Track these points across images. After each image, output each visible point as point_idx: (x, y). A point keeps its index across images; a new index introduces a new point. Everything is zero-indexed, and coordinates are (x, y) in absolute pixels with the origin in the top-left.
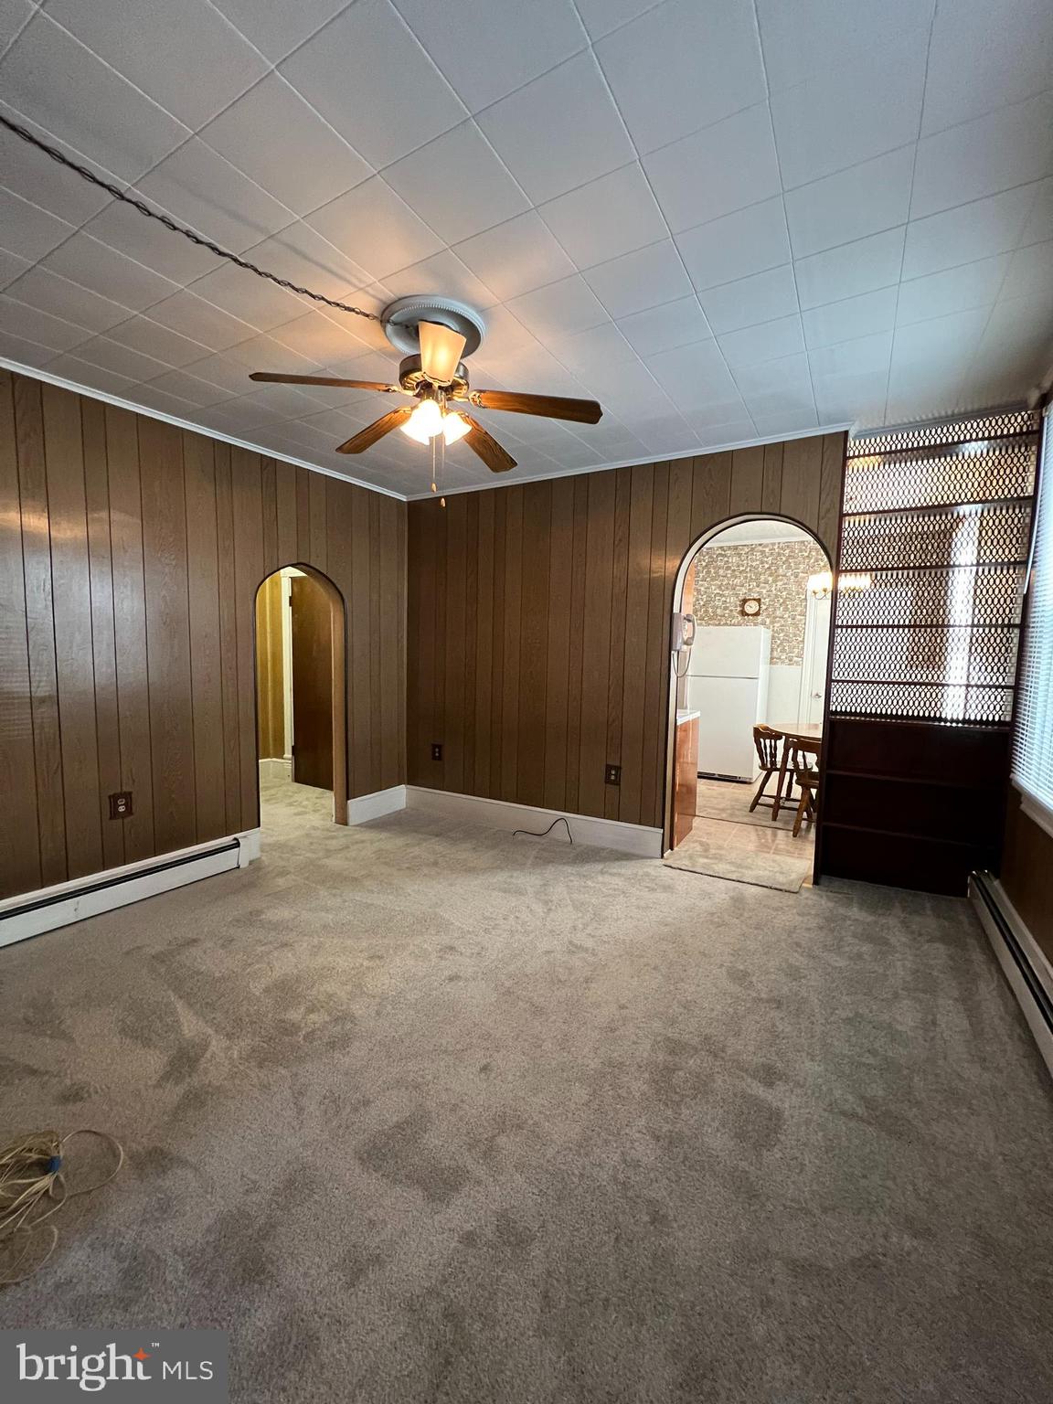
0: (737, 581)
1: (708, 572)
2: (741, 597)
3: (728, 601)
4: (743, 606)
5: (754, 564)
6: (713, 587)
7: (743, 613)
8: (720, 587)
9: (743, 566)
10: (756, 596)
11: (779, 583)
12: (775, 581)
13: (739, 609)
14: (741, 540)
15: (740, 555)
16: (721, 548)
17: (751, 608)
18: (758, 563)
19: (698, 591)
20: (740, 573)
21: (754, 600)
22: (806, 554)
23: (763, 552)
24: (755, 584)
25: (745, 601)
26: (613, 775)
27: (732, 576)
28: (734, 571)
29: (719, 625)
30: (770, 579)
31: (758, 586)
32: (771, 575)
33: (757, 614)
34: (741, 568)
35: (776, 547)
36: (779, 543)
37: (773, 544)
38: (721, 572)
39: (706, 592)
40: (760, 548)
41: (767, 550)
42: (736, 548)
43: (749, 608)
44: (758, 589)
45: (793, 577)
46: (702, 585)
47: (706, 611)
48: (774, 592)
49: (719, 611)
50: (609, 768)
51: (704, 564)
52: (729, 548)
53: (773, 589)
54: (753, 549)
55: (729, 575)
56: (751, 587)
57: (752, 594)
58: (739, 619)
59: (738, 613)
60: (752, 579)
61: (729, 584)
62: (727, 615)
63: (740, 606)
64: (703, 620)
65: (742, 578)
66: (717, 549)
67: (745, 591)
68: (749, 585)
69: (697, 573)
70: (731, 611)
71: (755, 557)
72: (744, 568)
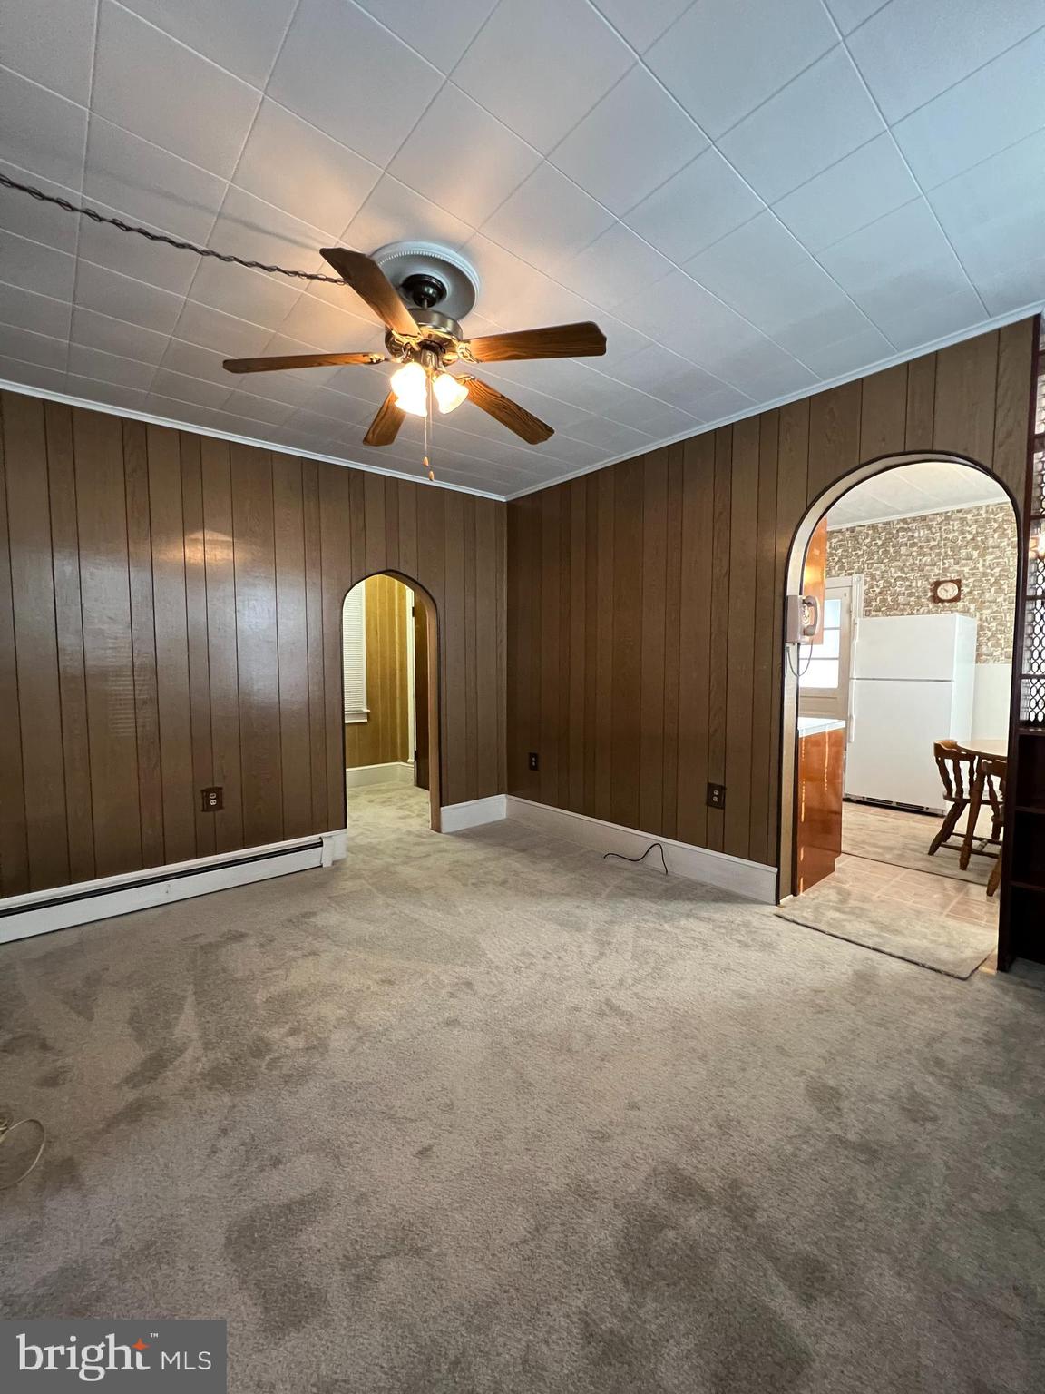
0: (927, 559)
1: (886, 552)
2: (933, 580)
3: (914, 584)
4: (935, 590)
5: (951, 536)
6: (893, 570)
7: (936, 599)
8: (902, 569)
9: (934, 540)
10: (954, 576)
11: (989, 558)
12: (981, 555)
13: (929, 594)
14: (932, 507)
15: (929, 527)
16: (904, 521)
17: (947, 591)
18: (956, 534)
19: (872, 576)
20: (931, 549)
21: (952, 581)
23: (963, 520)
24: (952, 561)
25: (937, 584)
26: (716, 796)
27: (919, 554)
28: (921, 547)
29: (902, 614)
30: (975, 553)
31: (957, 564)
32: (976, 548)
33: (956, 599)
34: (932, 543)
35: (982, 512)
37: (978, 508)
38: (903, 550)
39: (882, 577)
40: (959, 515)
41: (969, 516)
42: (924, 518)
43: (943, 591)
44: (957, 568)
45: (1009, 549)
46: (876, 569)
47: (884, 600)
48: (981, 569)
49: (901, 599)
50: (711, 787)
51: (880, 542)
52: (914, 520)
53: (979, 565)
54: (948, 518)
55: (915, 553)
56: (947, 566)
57: (948, 575)
58: (931, 606)
59: (928, 599)
60: (947, 555)
61: (914, 564)
62: (912, 603)
63: (931, 590)
64: (879, 611)
65: (933, 556)
66: (898, 523)
67: (937, 571)
68: (944, 564)
69: (871, 555)
70: (919, 597)
71: (951, 527)
72: (936, 543)
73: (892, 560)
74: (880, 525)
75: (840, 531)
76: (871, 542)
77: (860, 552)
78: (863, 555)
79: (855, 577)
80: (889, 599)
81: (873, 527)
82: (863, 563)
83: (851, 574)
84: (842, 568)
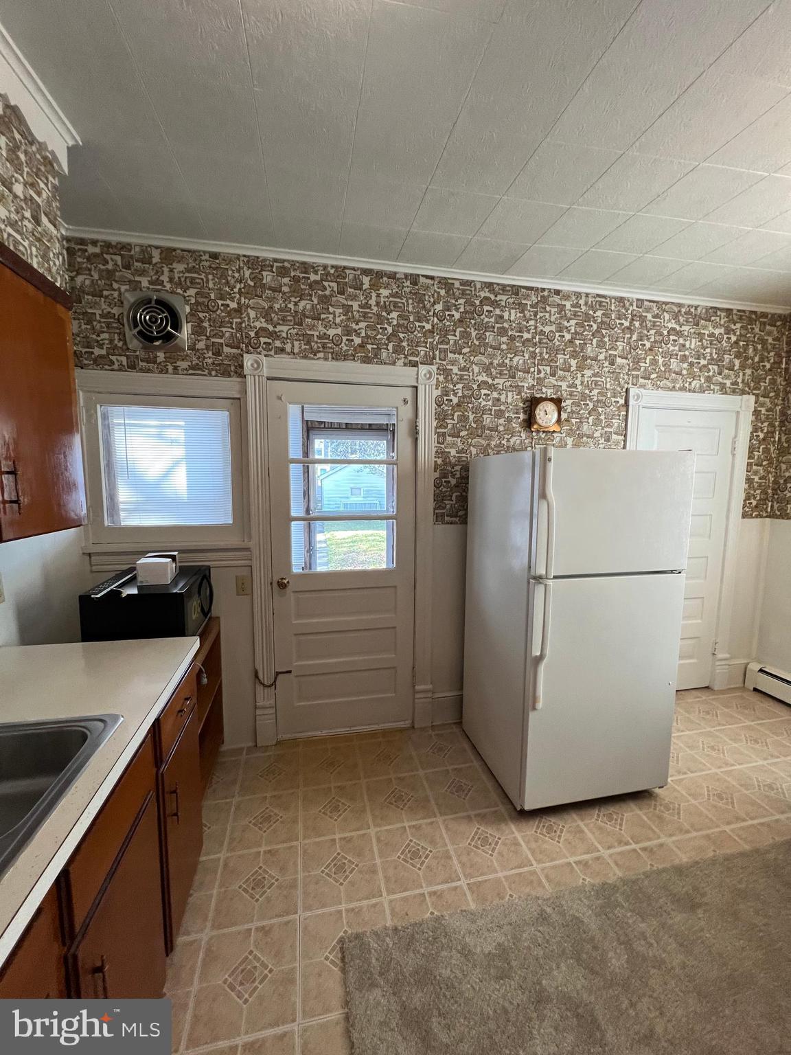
0: (518, 360)
1: (465, 335)
2: (526, 394)
3: (503, 398)
4: (531, 411)
5: (547, 329)
6: (476, 369)
7: (532, 426)
8: (487, 369)
9: (528, 331)
10: (550, 393)
11: (588, 373)
12: (580, 368)
13: (523, 417)
14: (525, 276)
15: (522, 308)
16: (490, 287)
17: (545, 415)
18: (553, 328)
19: (446, 373)
20: (524, 344)
21: (552, 400)
22: (626, 324)
23: (561, 308)
24: (548, 369)
25: (533, 402)
27: (509, 349)
28: (512, 338)
29: (487, 445)
30: (573, 363)
31: (553, 375)
32: (574, 355)
33: (553, 428)
34: (526, 336)
35: (582, 302)
36: (587, 295)
37: (578, 295)
38: (490, 337)
39: (461, 378)
40: (557, 299)
41: (568, 304)
42: (515, 290)
43: (542, 413)
44: (554, 380)
45: (607, 364)
46: (453, 363)
47: (464, 418)
48: (580, 388)
49: (487, 420)
51: (456, 315)
52: (504, 288)
53: (578, 382)
54: (544, 300)
55: (504, 347)
56: (542, 375)
57: (544, 390)
58: (524, 435)
59: (520, 424)
60: (543, 359)
61: (502, 365)
62: (501, 428)
63: (525, 412)
64: (458, 436)
65: (527, 356)
66: (482, 289)
67: (531, 382)
68: (539, 372)
69: (444, 333)
70: (509, 420)
71: (547, 315)
72: (530, 336)
73: (475, 352)
74: (457, 284)
75: (393, 276)
76: (443, 311)
77: (428, 327)
78: (432, 332)
79: (423, 369)
80: (471, 417)
81: (445, 283)
82: (432, 349)
83: (415, 364)
84: (398, 350)
